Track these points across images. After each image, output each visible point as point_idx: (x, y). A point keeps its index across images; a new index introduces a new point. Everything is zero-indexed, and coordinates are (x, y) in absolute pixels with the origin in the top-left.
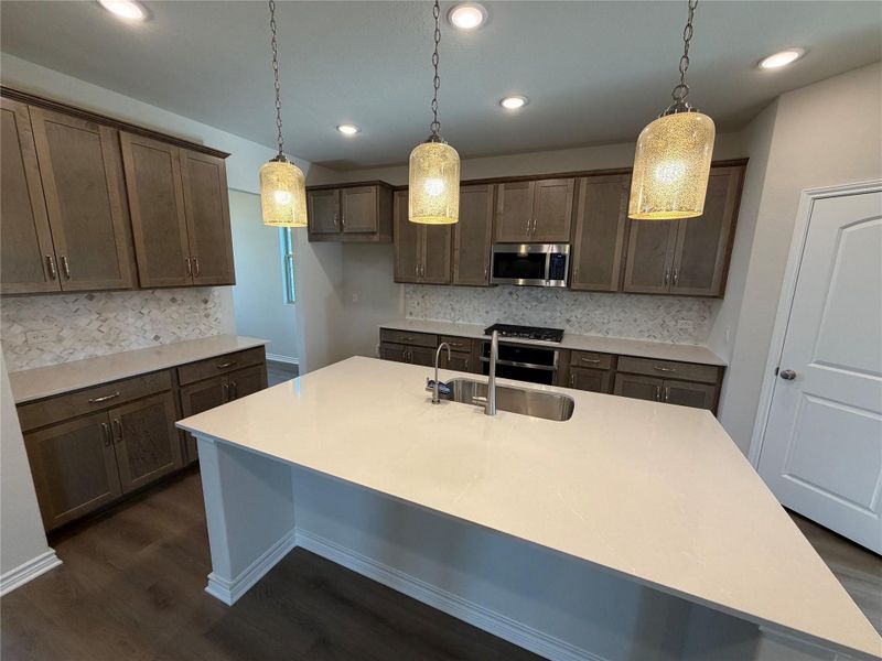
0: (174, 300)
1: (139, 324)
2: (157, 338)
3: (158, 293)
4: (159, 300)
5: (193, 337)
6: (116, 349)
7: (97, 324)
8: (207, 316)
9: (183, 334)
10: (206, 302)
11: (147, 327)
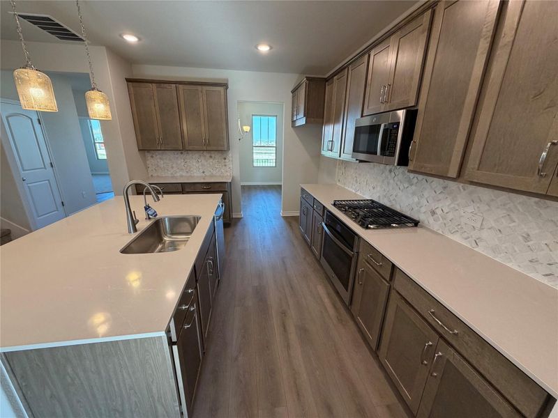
0: (211, 157)
1: (197, 165)
2: (203, 172)
3: (205, 153)
4: (205, 156)
5: (218, 174)
6: (189, 174)
7: (183, 164)
8: (225, 166)
9: (214, 172)
10: (225, 159)
11: (200, 167)
